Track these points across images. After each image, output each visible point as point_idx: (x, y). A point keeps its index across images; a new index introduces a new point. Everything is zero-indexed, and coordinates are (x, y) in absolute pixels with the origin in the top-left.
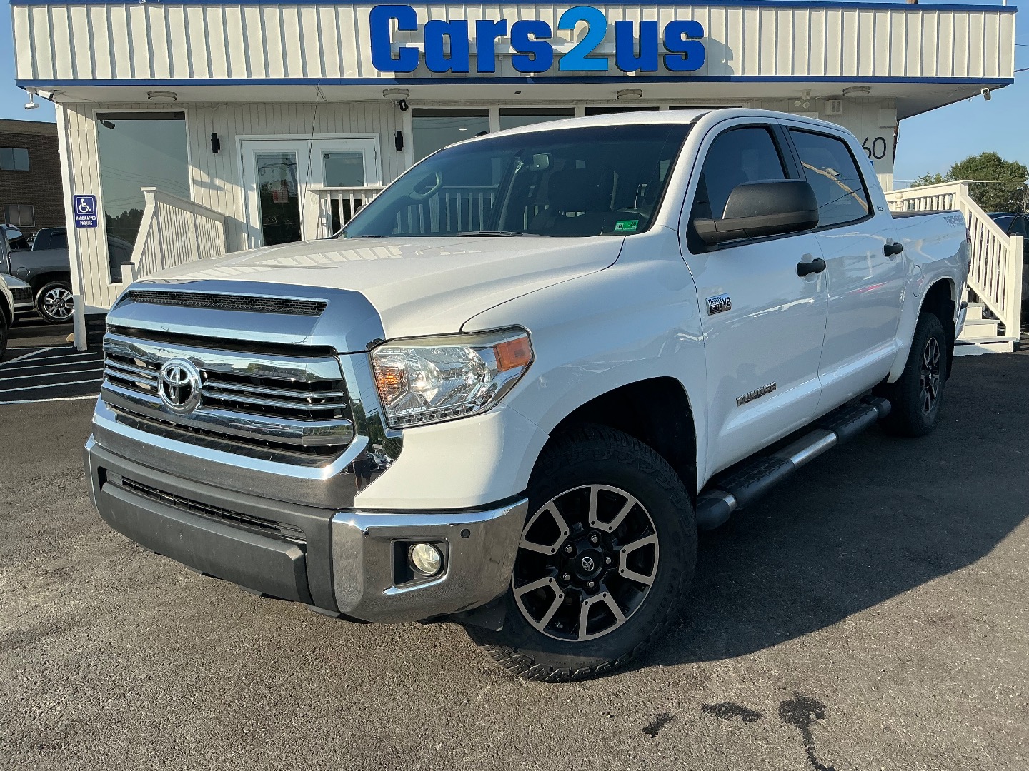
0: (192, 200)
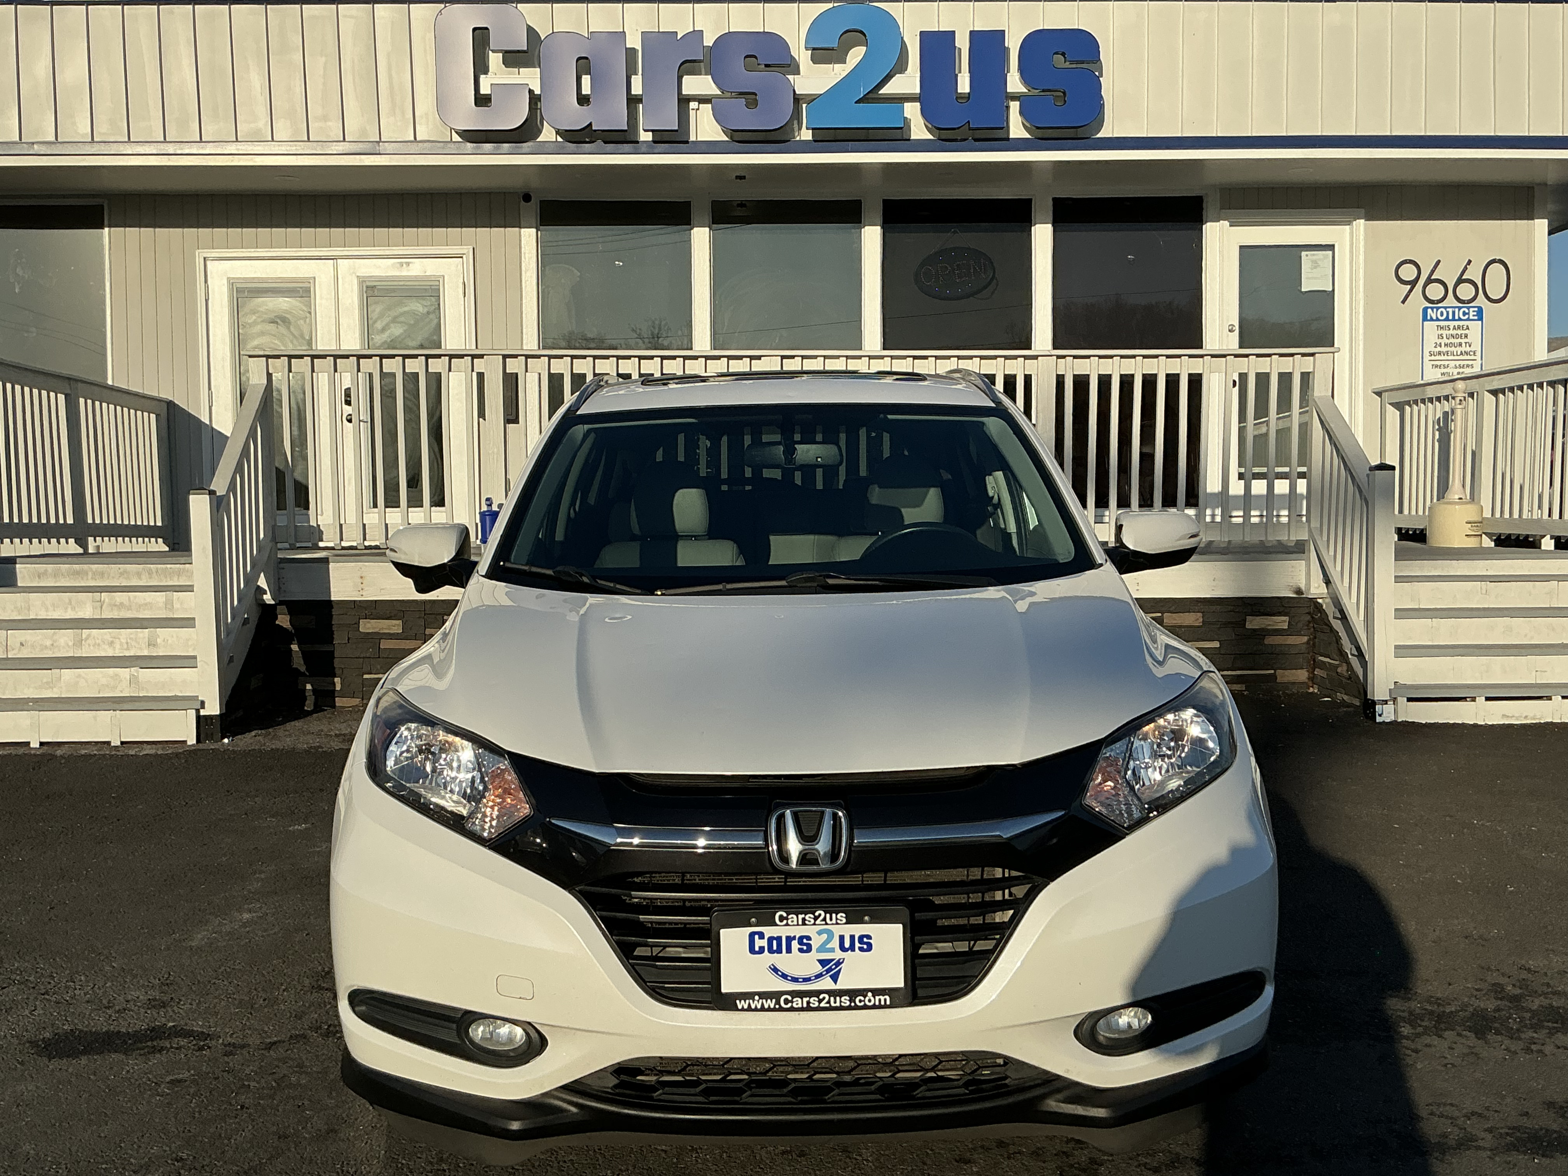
0: (110, 382)
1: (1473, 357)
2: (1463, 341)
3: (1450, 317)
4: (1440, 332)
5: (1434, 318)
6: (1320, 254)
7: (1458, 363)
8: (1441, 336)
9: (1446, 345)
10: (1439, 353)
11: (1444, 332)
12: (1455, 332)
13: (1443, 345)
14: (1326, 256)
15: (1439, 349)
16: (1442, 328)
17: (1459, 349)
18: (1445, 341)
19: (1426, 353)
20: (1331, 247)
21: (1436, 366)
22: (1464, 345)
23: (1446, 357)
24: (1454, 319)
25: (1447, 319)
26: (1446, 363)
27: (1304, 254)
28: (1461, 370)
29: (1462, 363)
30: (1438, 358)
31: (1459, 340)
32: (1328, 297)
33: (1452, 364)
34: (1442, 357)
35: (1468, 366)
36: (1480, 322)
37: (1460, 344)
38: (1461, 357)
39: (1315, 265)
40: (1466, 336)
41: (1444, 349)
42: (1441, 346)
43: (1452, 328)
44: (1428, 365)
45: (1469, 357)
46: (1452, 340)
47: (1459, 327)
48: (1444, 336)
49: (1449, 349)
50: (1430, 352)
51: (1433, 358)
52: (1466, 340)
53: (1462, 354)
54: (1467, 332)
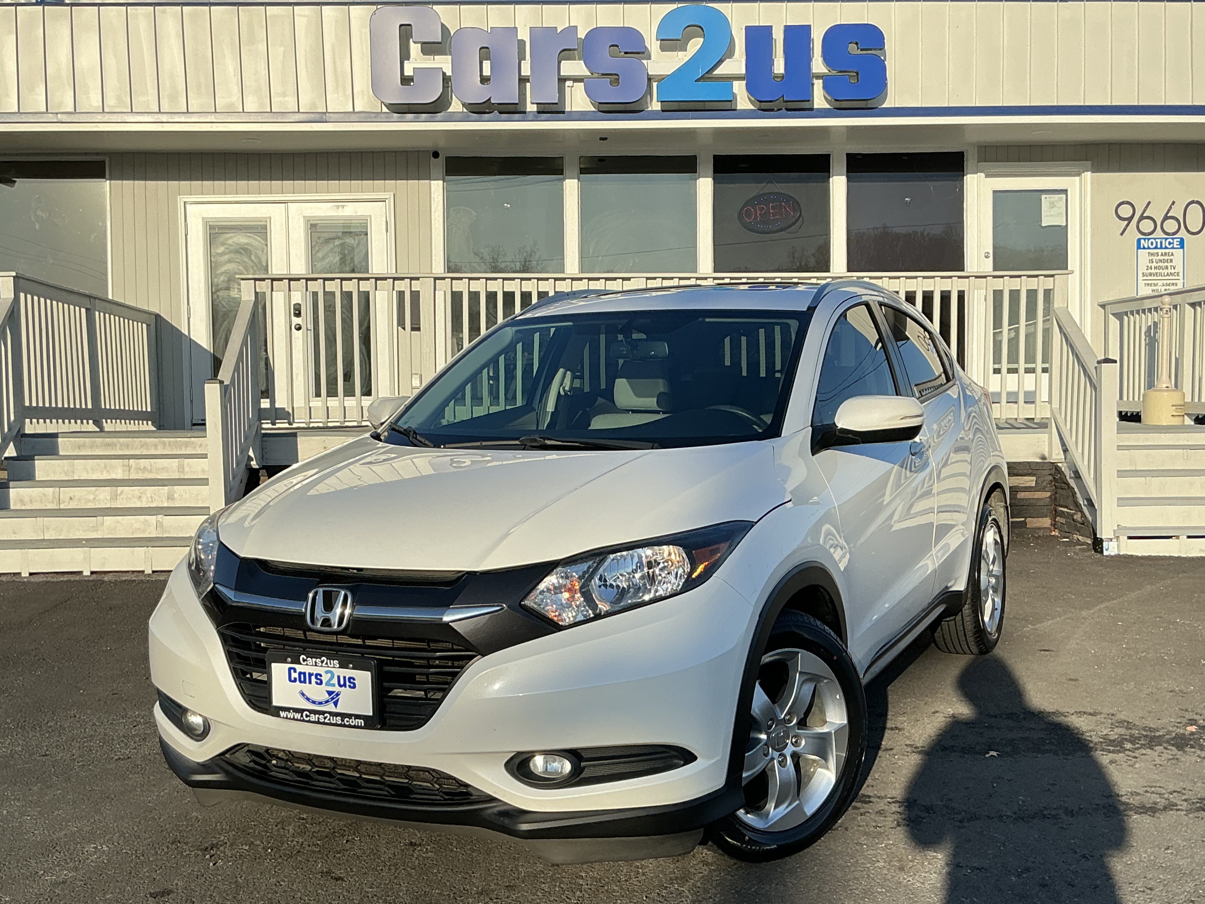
1: (1177, 277)
2: (1169, 265)
3: (1159, 246)
4: (1151, 258)
5: (1146, 246)
6: (1056, 197)
7: (1165, 282)
8: (1151, 261)
9: (1155, 268)
10: (1150, 274)
11: (1154, 258)
12: (1162, 258)
13: (1153, 267)
14: (1061, 199)
15: (1150, 271)
16: (1152, 254)
17: (1166, 271)
18: (1155, 264)
19: (1140, 275)
20: (1065, 191)
21: (1148, 285)
22: (1169, 268)
23: (1155, 278)
24: (1161, 248)
25: (1156, 248)
26: (1156, 282)
27: (1043, 197)
28: (1168, 287)
29: (1168, 282)
30: (1149, 278)
31: (1166, 264)
32: (1062, 231)
33: (1160, 283)
34: (1152, 278)
35: (1173, 284)
36: (1182, 250)
37: (1167, 268)
38: (1167, 278)
39: (1052, 205)
40: (1171, 261)
41: (1153, 271)
42: (1151, 269)
43: (1160, 254)
44: (1141, 283)
45: (1173, 277)
46: (1160, 264)
47: (1165, 254)
48: (1154, 261)
49: (1157, 271)
50: (1143, 273)
51: (1145, 278)
52: (1171, 264)
53: (1168, 275)
54: (1171, 257)
